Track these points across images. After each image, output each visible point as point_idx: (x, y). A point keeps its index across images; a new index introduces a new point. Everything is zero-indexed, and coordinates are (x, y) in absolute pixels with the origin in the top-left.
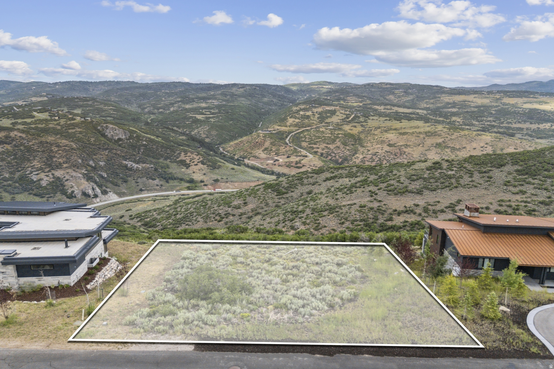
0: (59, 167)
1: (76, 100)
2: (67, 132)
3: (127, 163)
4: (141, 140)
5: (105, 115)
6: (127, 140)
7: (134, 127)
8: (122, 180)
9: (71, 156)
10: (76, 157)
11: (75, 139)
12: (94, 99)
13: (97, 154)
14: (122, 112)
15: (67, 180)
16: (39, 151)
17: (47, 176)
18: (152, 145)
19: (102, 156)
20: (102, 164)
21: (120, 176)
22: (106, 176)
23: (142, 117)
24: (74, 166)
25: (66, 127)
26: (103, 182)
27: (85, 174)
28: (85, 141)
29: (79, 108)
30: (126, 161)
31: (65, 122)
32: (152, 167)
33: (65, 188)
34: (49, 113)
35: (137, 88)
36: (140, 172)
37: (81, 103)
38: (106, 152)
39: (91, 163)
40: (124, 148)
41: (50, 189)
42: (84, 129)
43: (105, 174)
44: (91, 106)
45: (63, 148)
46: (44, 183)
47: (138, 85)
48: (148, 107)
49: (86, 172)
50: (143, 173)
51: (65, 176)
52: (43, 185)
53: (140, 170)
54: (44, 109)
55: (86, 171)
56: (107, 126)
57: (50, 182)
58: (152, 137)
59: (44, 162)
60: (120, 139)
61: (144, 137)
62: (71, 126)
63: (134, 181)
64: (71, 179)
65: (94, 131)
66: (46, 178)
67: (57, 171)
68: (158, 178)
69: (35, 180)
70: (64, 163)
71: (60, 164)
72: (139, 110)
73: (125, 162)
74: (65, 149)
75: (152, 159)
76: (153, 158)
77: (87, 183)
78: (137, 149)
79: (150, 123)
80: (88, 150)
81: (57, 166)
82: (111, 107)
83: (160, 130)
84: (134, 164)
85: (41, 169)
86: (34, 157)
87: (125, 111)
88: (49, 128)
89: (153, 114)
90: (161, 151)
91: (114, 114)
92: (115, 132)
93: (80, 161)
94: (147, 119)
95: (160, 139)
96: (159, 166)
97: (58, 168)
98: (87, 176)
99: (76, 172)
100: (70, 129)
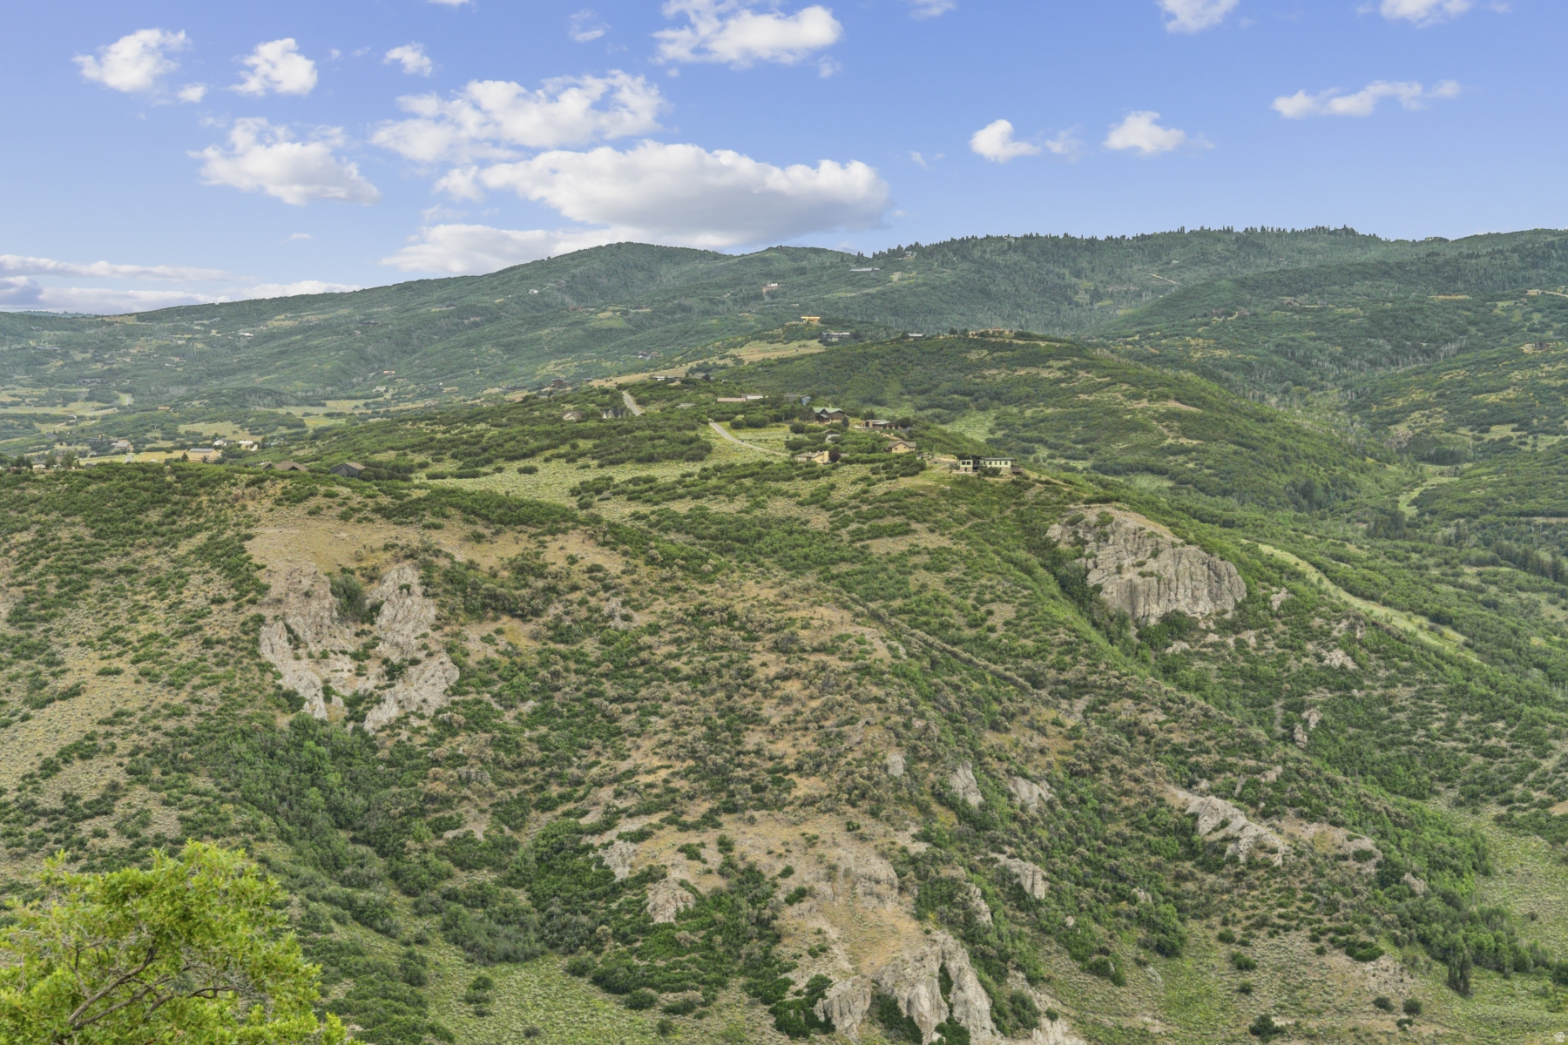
0: (768, 796)
1: (973, 356)
2: (862, 555)
3: (1194, 802)
4: (1312, 636)
5: (1129, 459)
6: (1226, 627)
7: (1293, 544)
8: (1141, 933)
9: (852, 721)
10: (875, 732)
11: (897, 603)
12: (1077, 353)
13: (1011, 717)
14: (1243, 441)
15: (800, 895)
16: (673, 675)
17: (692, 853)
18: (1390, 683)
19: (1039, 741)
20: (1031, 794)
21: (1133, 900)
22: (1040, 891)
23: (1366, 481)
24: (856, 795)
25: (862, 518)
26: (1015, 936)
27: (913, 861)
28: (958, 620)
29: (983, 409)
30: (1189, 786)
31: (860, 487)
32: (1362, 856)
33: (778, 948)
34: (796, 430)
35: (1365, 272)
36: (1276, 883)
37: (997, 375)
38: (1073, 713)
39: (963, 782)
40: (1197, 689)
41: (694, 948)
42: (961, 536)
43: (1041, 872)
44: (1051, 393)
45: (814, 658)
46: (664, 904)
47: (1373, 255)
48: (1418, 406)
49: (921, 848)
50: (1291, 892)
51: (791, 861)
52: (659, 920)
53: (1275, 871)
54: (775, 403)
55: (924, 837)
56: (1105, 520)
57: (700, 899)
58: (1402, 622)
59: (693, 753)
60: (1176, 625)
61: (1338, 612)
62: (889, 512)
63: (1224, 950)
64: (824, 888)
65: (1022, 554)
66: (682, 870)
67: (752, 821)
68: (1397, 942)
69: (622, 873)
70: (799, 768)
71: (779, 774)
72: (1356, 430)
73: (1182, 795)
74: (823, 668)
75: (1377, 790)
76: (1386, 780)
77: (909, 926)
78: (1278, 706)
79: (1413, 525)
80: (957, 688)
81: (758, 789)
82: (1173, 405)
83: (1470, 574)
84: (1242, 820)
85: (665, 803)
86: (645, 713)
87: (1260, 431)
88: (766, 523)
89: (1444, 458)
90: (1449, 731)
91: (1185, 451)
92: (1152, 565)
93: (896, 761)
94: (1395, 493)
95: (1451, 641)
96: (1414, 848)
97: (763, 805)
98: (923, 877)
99: (862, 838)
100: (877, 533)
